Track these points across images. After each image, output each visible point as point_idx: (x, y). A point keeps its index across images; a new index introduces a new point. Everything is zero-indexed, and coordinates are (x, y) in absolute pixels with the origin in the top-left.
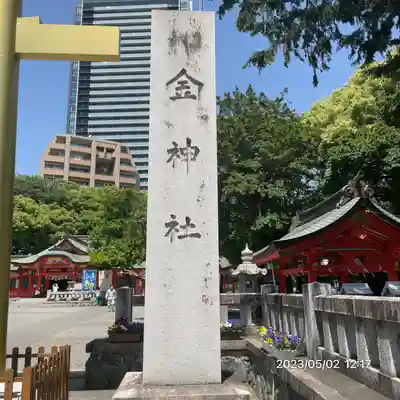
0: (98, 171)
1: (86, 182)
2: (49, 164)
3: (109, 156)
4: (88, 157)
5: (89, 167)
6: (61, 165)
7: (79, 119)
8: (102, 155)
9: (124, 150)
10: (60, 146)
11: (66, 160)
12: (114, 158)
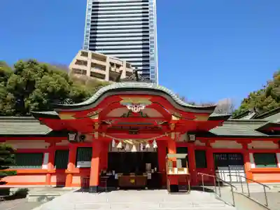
0: (111, 79)
3: (118, 70)
4: (103, 68)
5: (104, 76)
8: (113, 69)
9: (128, 66)
10: (84, 58)
11: (88, 69)
12: (121, 71)
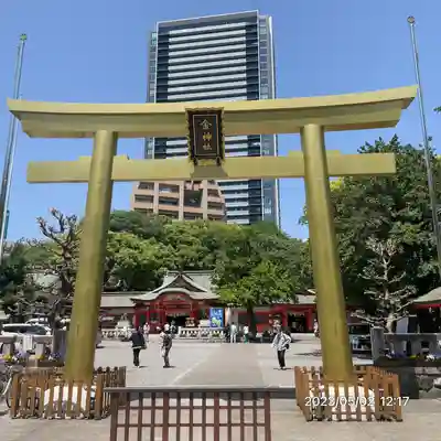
0: (187, 203)
1: (176, 215)
2: (139, 198)
3: (196, 188)
4: (175, 189)
5: (178, 199)
6: (150, 199)
7: (157, 148)
8: (189, 187)
11: (156, 193)
12: (201, 190)
